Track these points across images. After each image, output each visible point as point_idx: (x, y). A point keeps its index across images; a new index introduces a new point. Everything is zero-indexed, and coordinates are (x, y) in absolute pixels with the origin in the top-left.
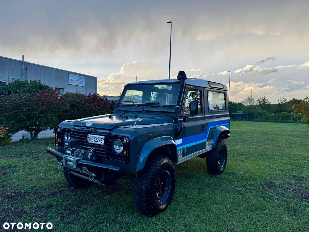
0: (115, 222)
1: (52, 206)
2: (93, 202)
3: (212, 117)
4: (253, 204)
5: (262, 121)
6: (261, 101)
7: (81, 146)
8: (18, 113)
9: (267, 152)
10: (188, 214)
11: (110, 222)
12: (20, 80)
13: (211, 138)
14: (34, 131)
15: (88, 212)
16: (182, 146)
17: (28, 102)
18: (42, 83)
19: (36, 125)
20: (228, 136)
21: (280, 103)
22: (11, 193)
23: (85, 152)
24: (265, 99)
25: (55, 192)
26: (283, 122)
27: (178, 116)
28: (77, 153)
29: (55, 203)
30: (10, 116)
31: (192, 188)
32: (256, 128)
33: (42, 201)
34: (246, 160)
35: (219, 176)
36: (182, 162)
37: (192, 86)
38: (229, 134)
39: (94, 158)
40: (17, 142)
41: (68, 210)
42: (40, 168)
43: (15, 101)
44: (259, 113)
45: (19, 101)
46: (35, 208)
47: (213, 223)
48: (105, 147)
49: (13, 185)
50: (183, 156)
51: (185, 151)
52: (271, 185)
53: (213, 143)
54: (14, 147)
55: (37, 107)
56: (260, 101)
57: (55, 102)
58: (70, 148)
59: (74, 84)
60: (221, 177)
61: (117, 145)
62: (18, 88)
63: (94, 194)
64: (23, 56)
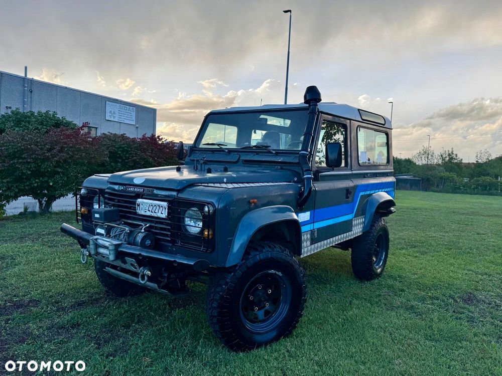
0: (192, 354)
1: (79, 325)
2: (152, 321)
3: (364, 176)
4: (440, 330)
5: (447, 192)
6: (446, 157)
7: (123, 220)
8: (17, 165)
9: (459, 243)
10: (324, 344)
11: (184, 355)
12: (21, 111)
13: (361, 212)
14: (45, 199)
15: (143, 337)
16: (309, 226)
17: (36, 145)
18: (59, 116)
19: (49, 188)
20: (391, 212)
21: (480, 161)
22: (6, 301)
23: (131, 232)
24: (453, 154)
25: (84, 303)
26: (483, 195)
27: (304, 169)
28: (116, 234)
29: (84, 319)
30: (2, 170)
31: (328, 300)
32: (436, 203)
33: (60, 316)
34: (422, 256)
35: (376, 281)
36: (309, 254)
37: (329, 116)
38: (392, 209)
39: (148, 242)
40: (14, 216)
41: (107, 333)
42: (57, 260)
43: (12, 144)
44: (441, 178)
45: (19, 143)
46: (49, 329)
47: (369, 360)
48: (170, 222)
49: (8, 288)
50: (312, 244)
51: (316, 234)
52: (470, 299)
53: (364, 223)
54: (9, 224)
55: (51, 155)
56: (444, 156)
57: (82, 148)
58: (103, 223)
59: (116, 120)
60: (379, 283)
61: (191, 218)
62: (17, 124)
63: (154, 307)
64: (26, 68)
